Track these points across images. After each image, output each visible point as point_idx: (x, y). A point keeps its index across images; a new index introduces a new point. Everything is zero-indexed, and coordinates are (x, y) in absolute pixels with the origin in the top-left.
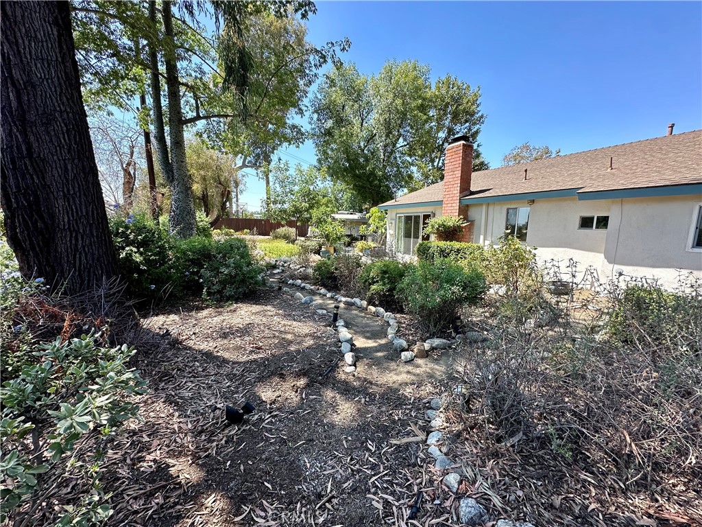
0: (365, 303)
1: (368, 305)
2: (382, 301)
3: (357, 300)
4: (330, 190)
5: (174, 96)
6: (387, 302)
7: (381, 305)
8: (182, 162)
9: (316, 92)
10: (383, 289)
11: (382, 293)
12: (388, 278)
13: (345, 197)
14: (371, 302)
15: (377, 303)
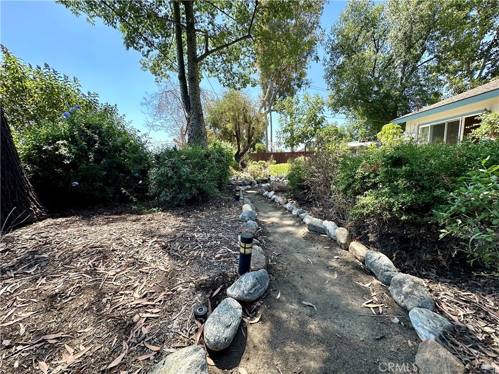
0: (341, 234)
1: (350, 238)
2: (388, 235)
3: (329, 225)
4: (346, 129)
5: (191, 40)
6: (403, 240)
7: (383, 245)
8: (196, 93)
9: (329, 34)
10: (391, 206)
11: (387, 215)
12: (409, 176)
13: (360, 132)
14: (359, 233)
15: (372, 238)
